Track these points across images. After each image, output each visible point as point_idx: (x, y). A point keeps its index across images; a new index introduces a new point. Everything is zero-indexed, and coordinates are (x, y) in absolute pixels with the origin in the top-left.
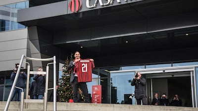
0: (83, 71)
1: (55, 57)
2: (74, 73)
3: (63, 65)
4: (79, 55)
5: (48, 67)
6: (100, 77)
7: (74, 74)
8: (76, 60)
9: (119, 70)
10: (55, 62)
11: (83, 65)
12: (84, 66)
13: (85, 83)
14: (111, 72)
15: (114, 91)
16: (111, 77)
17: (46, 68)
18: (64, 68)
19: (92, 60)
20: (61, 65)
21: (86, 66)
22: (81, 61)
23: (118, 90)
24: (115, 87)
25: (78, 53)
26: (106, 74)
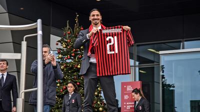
0: (109, 52)
1: (39, 21)
2: (89, 54)
3: (60, 39)
4: (100, 17)
5: (24, 44)
6: (137, 63)
7: (89, 57)
8: (95, 29)
9: (180, 49)
10: (40, 32)
11: (108, 39)
12: (110, 41)
13: (111, 77)
14: (161, 52)
15: (168, 93)
16: (162, 63)
17: (20, 44)
18: (60, 46)
19: (127, 28)
20: (54, 39)
21: (114, 40)
22: (104, 32)
23: (177, 91)
24: (169, 86)
25: (95, 12)
26: (151, 58)
